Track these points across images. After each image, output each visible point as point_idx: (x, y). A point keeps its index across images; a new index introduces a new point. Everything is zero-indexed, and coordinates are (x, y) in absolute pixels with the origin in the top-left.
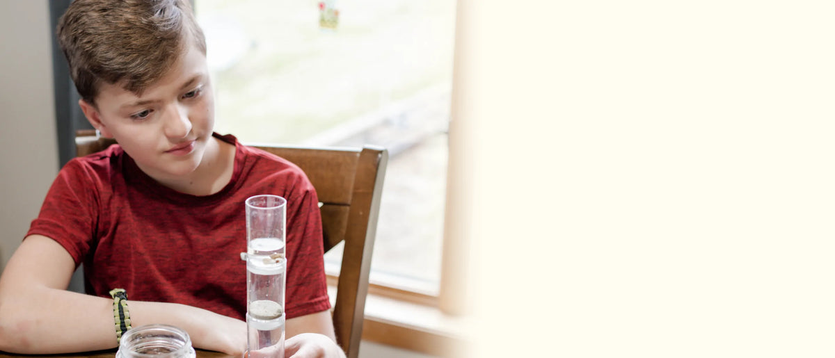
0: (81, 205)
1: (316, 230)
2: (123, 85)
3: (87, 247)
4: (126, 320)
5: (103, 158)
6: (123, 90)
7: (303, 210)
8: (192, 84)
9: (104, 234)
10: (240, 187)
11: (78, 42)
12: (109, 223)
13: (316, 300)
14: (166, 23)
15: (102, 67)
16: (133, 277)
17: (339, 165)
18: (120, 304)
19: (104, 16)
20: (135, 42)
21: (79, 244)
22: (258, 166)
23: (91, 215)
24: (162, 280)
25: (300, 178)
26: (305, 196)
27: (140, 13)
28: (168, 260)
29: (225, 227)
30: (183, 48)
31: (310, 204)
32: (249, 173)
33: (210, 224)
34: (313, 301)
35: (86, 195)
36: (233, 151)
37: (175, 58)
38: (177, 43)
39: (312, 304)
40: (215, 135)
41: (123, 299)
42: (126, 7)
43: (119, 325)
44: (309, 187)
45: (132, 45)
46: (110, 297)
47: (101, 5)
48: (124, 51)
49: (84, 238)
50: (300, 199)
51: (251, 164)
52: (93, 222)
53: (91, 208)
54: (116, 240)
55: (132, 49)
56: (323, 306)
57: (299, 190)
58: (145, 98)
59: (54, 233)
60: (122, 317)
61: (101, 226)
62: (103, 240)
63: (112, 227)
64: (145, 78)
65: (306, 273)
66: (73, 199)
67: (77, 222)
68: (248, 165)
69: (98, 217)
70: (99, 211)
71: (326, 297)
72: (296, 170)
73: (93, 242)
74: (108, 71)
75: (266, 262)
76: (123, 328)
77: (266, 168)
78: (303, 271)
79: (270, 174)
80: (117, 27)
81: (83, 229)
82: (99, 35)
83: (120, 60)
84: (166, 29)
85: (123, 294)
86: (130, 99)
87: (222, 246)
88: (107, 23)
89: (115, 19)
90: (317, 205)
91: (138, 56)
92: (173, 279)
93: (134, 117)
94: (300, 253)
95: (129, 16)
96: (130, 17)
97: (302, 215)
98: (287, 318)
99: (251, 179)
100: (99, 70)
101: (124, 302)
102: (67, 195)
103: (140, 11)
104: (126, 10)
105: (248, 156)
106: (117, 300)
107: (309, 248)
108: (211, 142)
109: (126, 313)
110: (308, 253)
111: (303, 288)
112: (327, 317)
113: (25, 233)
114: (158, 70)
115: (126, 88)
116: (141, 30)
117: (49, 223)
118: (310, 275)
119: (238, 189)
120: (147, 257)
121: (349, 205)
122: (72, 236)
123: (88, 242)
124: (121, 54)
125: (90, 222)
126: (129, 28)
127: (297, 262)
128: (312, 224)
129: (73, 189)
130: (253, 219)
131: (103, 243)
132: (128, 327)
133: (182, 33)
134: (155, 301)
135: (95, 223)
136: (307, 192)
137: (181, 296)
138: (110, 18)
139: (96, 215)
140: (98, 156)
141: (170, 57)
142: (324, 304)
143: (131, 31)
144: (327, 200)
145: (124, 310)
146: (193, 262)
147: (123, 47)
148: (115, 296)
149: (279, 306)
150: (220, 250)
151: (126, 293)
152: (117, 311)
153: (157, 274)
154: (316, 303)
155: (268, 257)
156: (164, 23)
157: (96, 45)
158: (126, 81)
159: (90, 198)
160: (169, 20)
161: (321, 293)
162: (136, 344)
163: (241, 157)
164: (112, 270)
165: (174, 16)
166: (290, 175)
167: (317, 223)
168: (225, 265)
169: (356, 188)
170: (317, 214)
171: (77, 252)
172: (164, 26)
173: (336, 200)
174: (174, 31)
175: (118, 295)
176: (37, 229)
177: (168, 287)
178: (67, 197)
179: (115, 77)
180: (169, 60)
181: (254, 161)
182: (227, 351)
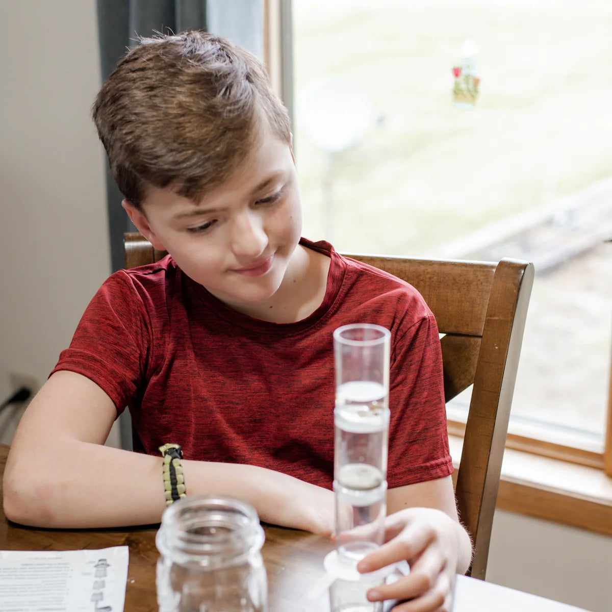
0: (127, 332)
1: (435, 371)
2: (176, 189)
3: (134, 387)
4: (180, 487)
5: (156, 271)
6: (175, 196)
7: (417, 343)
8: (267, 186)
9: (156, 371)
10: (336, 312)
11: (116, 132)
12: (162, 357)
13: (433, 462)
14: (232, 107)
15: (147, 167)
16: (193, 429)
17: (469, 283)
18: (171, 464)
19: (150, 97)
20: (188, 135)
21: (122, 384)
22: (360, 284)
23: (138, 345)
24: (231, 434)
25: (415, 300)
26: (421, 324)
27: (197, 94)
28: (240, 407)
29: (315, 366)
30: (254, 140)
31: (428, 336)
32: (347, 294)
33: (295, 360)
34: (428, 464)
35: (134, 320)
36: (326, 264)
37: (244, 153)
38: (248, 135)
39: (427, 468)
40: (304, 243)
41: (175, 457)
42: (179, 86)
43: (169, 492)
44: (427, 313)
45: (185, 139)
46: (159, 454)
47: (148, 81)
48: (175, 145)
49: (129, 375)
50: (413, 329)
51: (350, 282)
52: (141, 357)
53: (139, 337)
54: (172, 381)
55: (186, 143)
56: (442, 471)
57: (412, 317)
58: (204, 206)
59: (89, 368)
60: (174, 482)
61: (151, 361)
62: (154, 379)
63: (166, 362)
64: (204, 181)
65: (421, 426)
66: (117, 325)
67: (120, 354)
68: (347, 282)
69: (148, 349)
70: (149, 341)
71: (447, 459)
72: (410, 290)
73: (142, 382)
74: (155, 173)
75: (362, 414)
76: (175, 496)
77: (370, 287)
78: (417, 424)
79: (376, 295)
80: (166, 114)
81: (128, 364)
82: (143, 123)
83: (170, 158)
84: (232, 115)
85: (177, 450)
86: (185, 206)
87: (311, 390)
88: (154, 107)
89: (166, 102)
90: (438, 336)
91: (194, 154)
92: (246, 433)
93: (192, 230)
94: (413, 400)
95: (182, 98)
96: (184, 99)
97: (416, 350)
98: (390, 487)
99: (349, 303)
100: (144, 170)
101: (177, 462)
102: (107, 319)
103: (198, 90)
104: (178, 89)
105: (346, 271)
106: (168, 458)
107: (426, 393)
108: (298, 253)
109: (179, 477)
110: (423, 400)
111: (416, 446)
112: (448, 485)
113: (53, 369)
114: (221, 172)
115: (180, 193)
116: (198, 118)
117: (82, 355)
118: (425, 429)
119: (333, 315)
120: (212, 404)
121: (481, 337)
122: (112, 372)
123: (134, 382)
124: (172, 151)
125: (137, 355)
126: (183, 115)
127: (408, 412)
128: (429, 362)
129: (117, 311)
130: (346, 357)
131: (154, 384)
132: (182, 495)
133: (253, 120)
134: (221, 461)
135: (144, 357)
136: (424, 319)
137: (256, 455)
138: (157, 101)
139: (146, 346)
140: (151, 268)
141: (238, 153)
142: (444, 468)
143: (186, 119)
144: (452, 329)
145: (177, 473)
146: (272, 410)
147: (174, 141)
148: (166, 453)
149: (378, 473)
150: (308, 395)
151: (180, 449)
152: (168, 474)
153: (225, 426)
154: (432, 467)
155: (365, 408)
156: (228, 108)
157: (139, 138)
158: (179, 185)
159: (139, 323)
160: (238, 102)
161: (439, 454)
162: (185, 520)
163: (337, 273)
164: (166, 419)
165: (244, 96)
166: (402, 297)
167: (436, 361)
168: (316, 415)
169: (490, 314)
170: (436, 349)
171: (119, 394)
172: (230, 111)
173: (464, 330)
174: (243, 117)
175: (170, 452)
176: (67, 362)
177: (238, 443)
178: (108, 322)
179: (165, 180)
180: (236, 158)
181: (355, 277)
182: (312, 530)
